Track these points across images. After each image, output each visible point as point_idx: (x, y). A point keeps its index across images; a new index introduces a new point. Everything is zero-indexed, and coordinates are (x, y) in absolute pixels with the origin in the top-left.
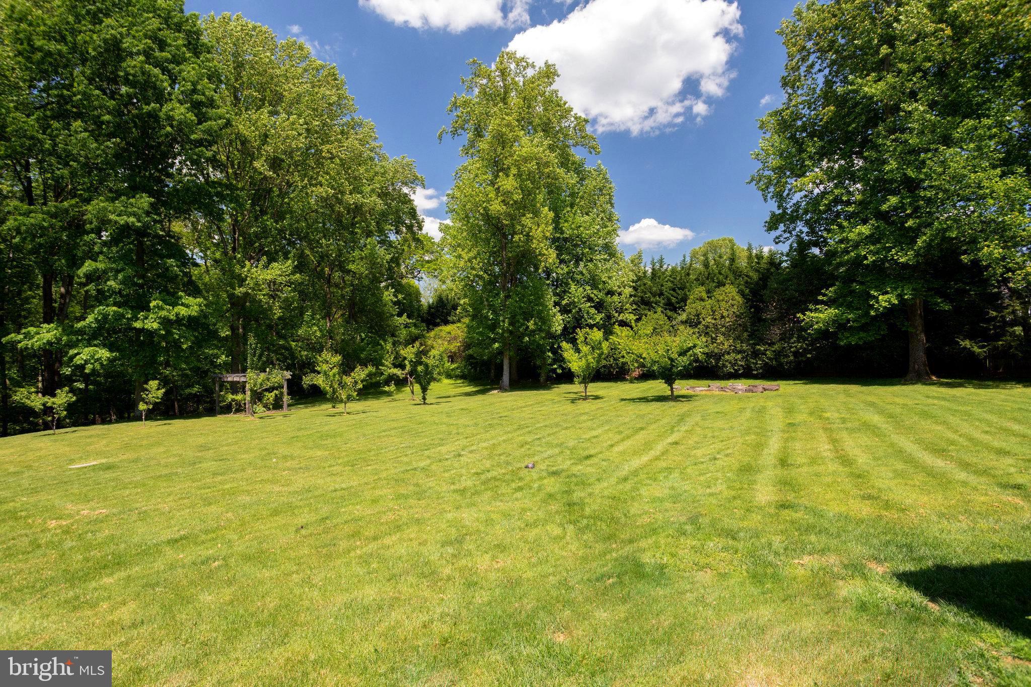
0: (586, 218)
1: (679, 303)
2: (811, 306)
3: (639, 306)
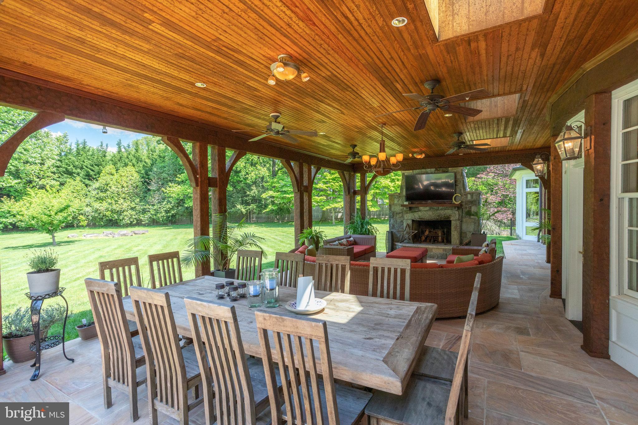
1: (95, 175)
2: (170, 184)
3: (62, 175)
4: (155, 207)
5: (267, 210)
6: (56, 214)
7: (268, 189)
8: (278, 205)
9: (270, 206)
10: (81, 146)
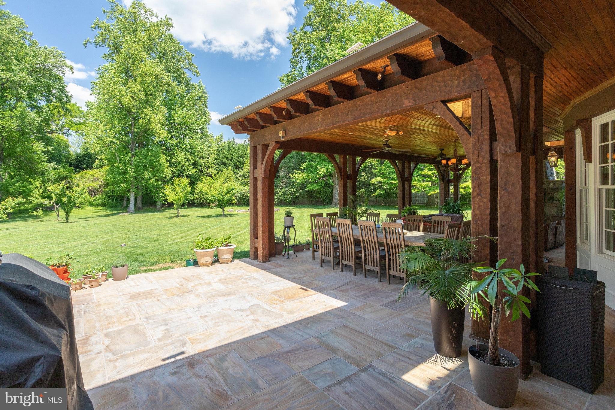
0: (189, 113)
1: (240, 165)
2: (296, 171)
3: (220, 165)
4: (283, 190)
5: (376, 194)
6: (226, 194)
7: (376, 175)
8: (385, 190)
9: (378, 191)
10: (231, 143)
